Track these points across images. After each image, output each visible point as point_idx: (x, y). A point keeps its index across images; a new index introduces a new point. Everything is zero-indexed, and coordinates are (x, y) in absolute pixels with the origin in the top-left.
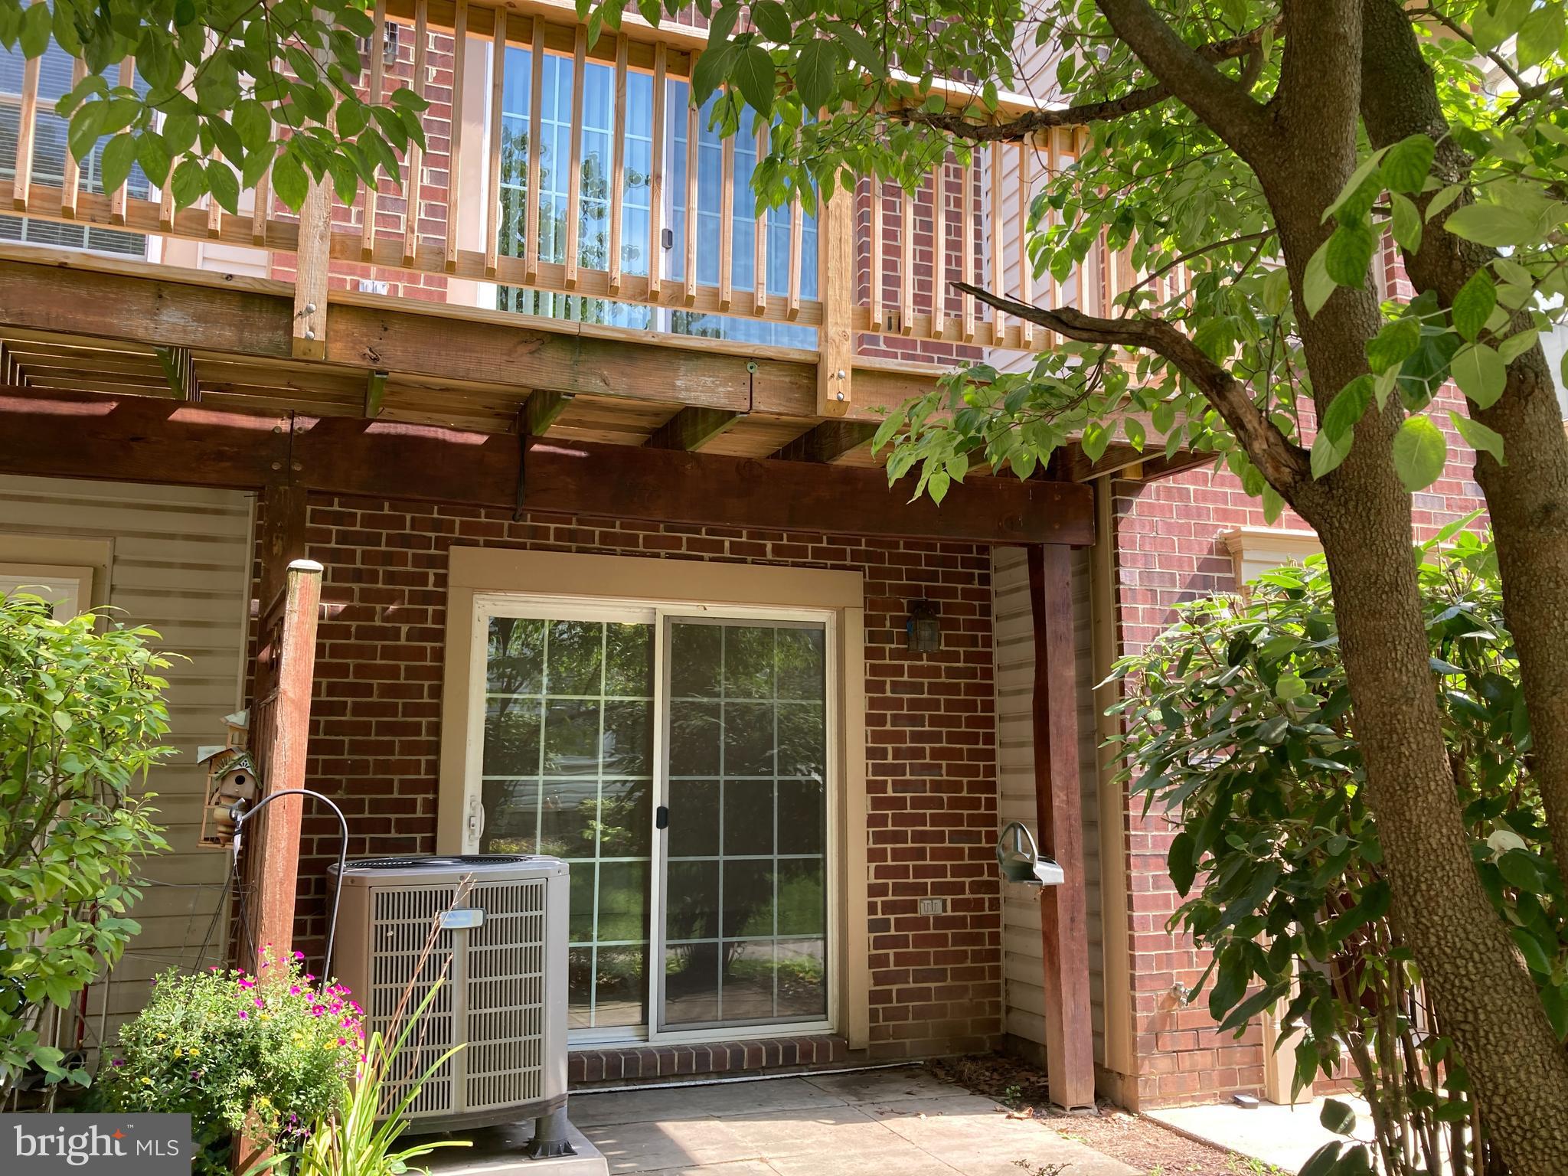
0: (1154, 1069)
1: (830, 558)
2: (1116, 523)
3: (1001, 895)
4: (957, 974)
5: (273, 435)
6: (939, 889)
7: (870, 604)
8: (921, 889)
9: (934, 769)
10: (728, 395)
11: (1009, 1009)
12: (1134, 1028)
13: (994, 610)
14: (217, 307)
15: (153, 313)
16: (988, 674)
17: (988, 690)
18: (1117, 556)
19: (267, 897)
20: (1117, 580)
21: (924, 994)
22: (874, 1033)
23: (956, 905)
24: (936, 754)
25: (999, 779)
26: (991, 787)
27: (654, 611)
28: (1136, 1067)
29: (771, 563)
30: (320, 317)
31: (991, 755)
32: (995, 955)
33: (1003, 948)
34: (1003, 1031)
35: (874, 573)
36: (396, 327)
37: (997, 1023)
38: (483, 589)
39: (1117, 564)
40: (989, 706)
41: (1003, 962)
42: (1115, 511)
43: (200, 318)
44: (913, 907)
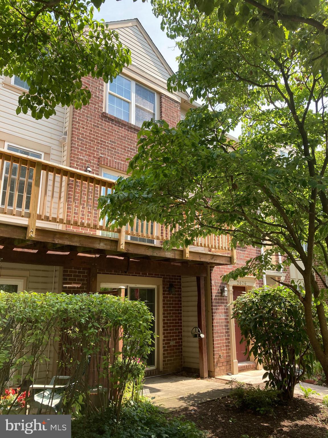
0: (217, 369)
1: (157, 276)
2: (211, 273)
3: (183, 340)
4: (176, 356)
5: (92, 257)
6: (173, 340)
7: (163, 284)
8: (170, 340)
9: (172, 316)
10: (172, 256)
11: (184, 362)
12: (214, 362)
13: (182, 285)
14: (108, 243)
15: (99, 244)
16: (181, 298)
17: (181, 301)
18: (211, 279)
19: (119, 344)
20: (211, 283)
21: (171, 360)
22: (164, 368)
23: (176, 343)
24: (173, 313)
25: (182, 318)
26: (181, 320)
27: (128, 286)
28: (214, 369)
29: (148, 276)
30: (124, 245)
31: (181, 313)
32: (181, 352)
33: (183, 351)
34: (183, 366)
35: (164, 278)
36: (131, 246)
37: (182, 365)
38: (101, 282)
39: (211, 280)
40: (181, 304)
41: (183, 353)
42: (211, 271)
43: (105, 244)
44: (169, 343)
